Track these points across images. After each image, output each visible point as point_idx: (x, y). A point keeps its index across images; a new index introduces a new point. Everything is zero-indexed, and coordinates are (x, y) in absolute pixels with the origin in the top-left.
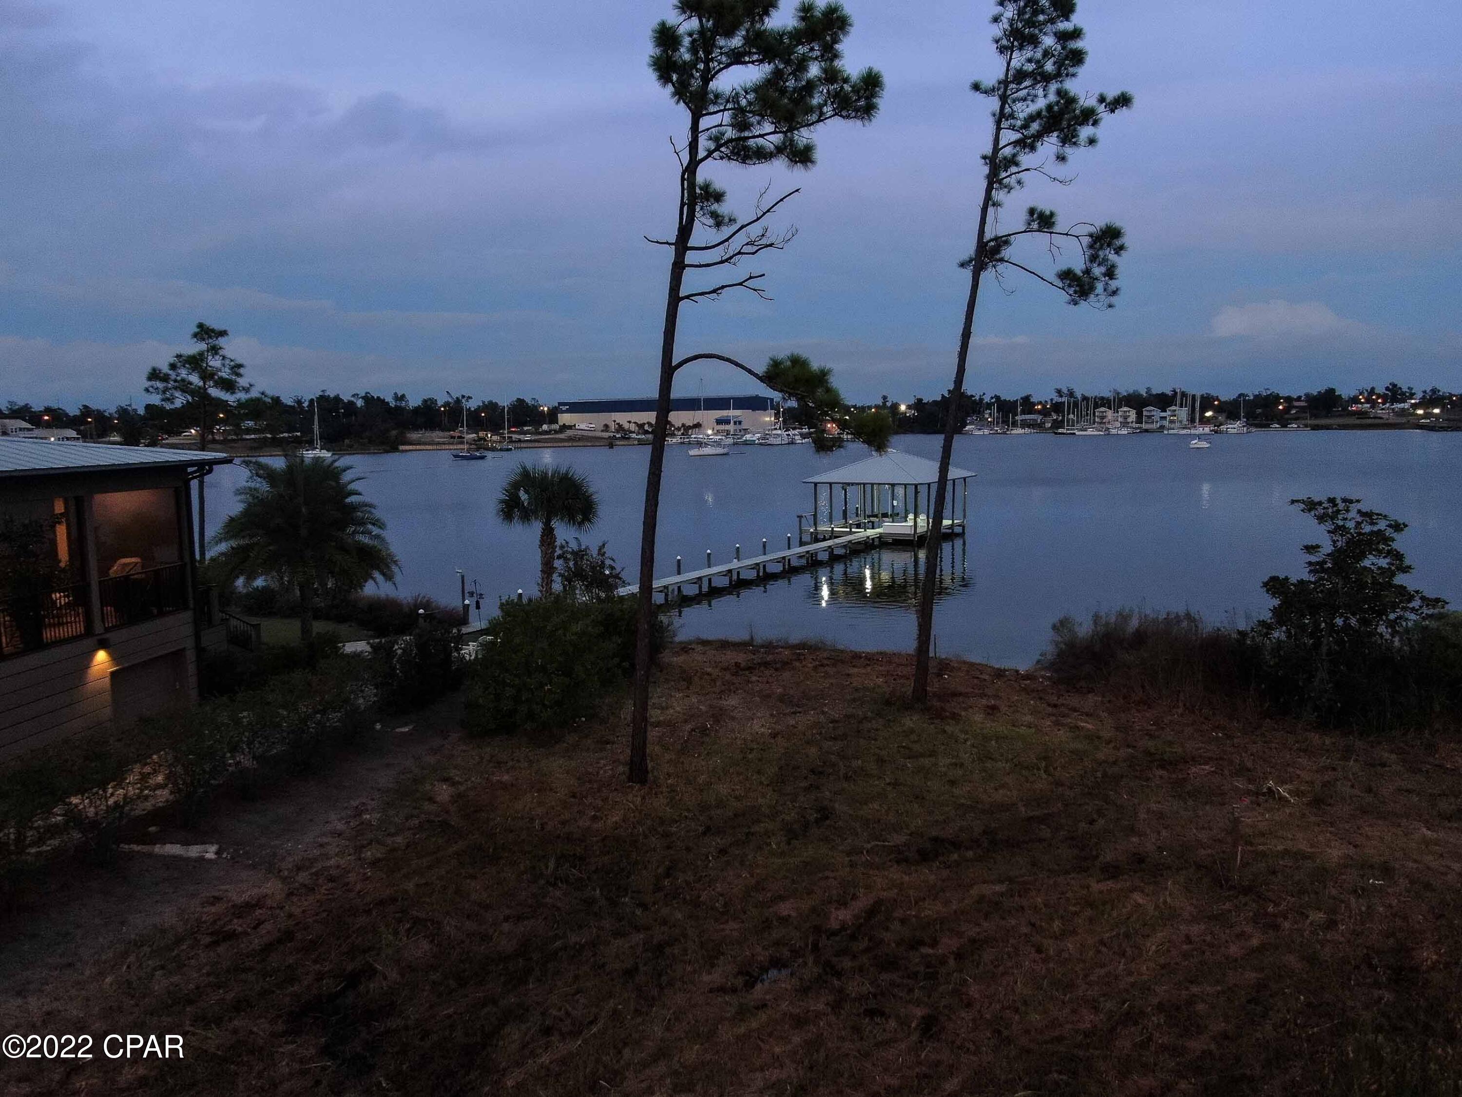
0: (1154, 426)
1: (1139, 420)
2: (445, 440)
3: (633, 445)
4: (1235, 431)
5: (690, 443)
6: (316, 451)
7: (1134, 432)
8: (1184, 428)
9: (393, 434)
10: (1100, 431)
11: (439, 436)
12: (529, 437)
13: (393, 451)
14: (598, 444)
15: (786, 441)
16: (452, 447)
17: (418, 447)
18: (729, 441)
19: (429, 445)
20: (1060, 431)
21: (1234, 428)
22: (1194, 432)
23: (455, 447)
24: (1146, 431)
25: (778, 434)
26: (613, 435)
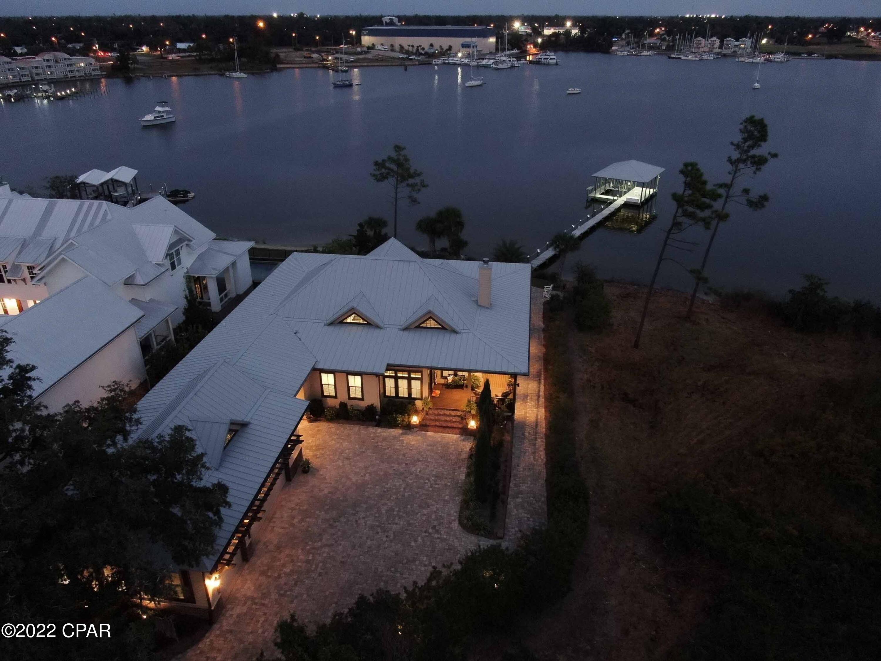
0: (729, 51)
1: (721, 47)
2: (302, 59)
3: (416, 65)
4: (779, 60)
5: (449, 64)
6: (238, 74)
7: (717, 58)
8: (749, 56)
9: (273, 55)
10: (697, 57)
11: (297, 56)
12: (352, 58)
13: (274, 69)
14: (394, 64)
15: (509, 66)
16: (308, 65)
17: (288, 66)
18: (474, 63)
19: (294, 64)
20: (672, 56)
21: (779, 57)
22: (754, 61)
23: (310, 65)
24: (725, 55)
25: (504, 60)
26: (401, 55)
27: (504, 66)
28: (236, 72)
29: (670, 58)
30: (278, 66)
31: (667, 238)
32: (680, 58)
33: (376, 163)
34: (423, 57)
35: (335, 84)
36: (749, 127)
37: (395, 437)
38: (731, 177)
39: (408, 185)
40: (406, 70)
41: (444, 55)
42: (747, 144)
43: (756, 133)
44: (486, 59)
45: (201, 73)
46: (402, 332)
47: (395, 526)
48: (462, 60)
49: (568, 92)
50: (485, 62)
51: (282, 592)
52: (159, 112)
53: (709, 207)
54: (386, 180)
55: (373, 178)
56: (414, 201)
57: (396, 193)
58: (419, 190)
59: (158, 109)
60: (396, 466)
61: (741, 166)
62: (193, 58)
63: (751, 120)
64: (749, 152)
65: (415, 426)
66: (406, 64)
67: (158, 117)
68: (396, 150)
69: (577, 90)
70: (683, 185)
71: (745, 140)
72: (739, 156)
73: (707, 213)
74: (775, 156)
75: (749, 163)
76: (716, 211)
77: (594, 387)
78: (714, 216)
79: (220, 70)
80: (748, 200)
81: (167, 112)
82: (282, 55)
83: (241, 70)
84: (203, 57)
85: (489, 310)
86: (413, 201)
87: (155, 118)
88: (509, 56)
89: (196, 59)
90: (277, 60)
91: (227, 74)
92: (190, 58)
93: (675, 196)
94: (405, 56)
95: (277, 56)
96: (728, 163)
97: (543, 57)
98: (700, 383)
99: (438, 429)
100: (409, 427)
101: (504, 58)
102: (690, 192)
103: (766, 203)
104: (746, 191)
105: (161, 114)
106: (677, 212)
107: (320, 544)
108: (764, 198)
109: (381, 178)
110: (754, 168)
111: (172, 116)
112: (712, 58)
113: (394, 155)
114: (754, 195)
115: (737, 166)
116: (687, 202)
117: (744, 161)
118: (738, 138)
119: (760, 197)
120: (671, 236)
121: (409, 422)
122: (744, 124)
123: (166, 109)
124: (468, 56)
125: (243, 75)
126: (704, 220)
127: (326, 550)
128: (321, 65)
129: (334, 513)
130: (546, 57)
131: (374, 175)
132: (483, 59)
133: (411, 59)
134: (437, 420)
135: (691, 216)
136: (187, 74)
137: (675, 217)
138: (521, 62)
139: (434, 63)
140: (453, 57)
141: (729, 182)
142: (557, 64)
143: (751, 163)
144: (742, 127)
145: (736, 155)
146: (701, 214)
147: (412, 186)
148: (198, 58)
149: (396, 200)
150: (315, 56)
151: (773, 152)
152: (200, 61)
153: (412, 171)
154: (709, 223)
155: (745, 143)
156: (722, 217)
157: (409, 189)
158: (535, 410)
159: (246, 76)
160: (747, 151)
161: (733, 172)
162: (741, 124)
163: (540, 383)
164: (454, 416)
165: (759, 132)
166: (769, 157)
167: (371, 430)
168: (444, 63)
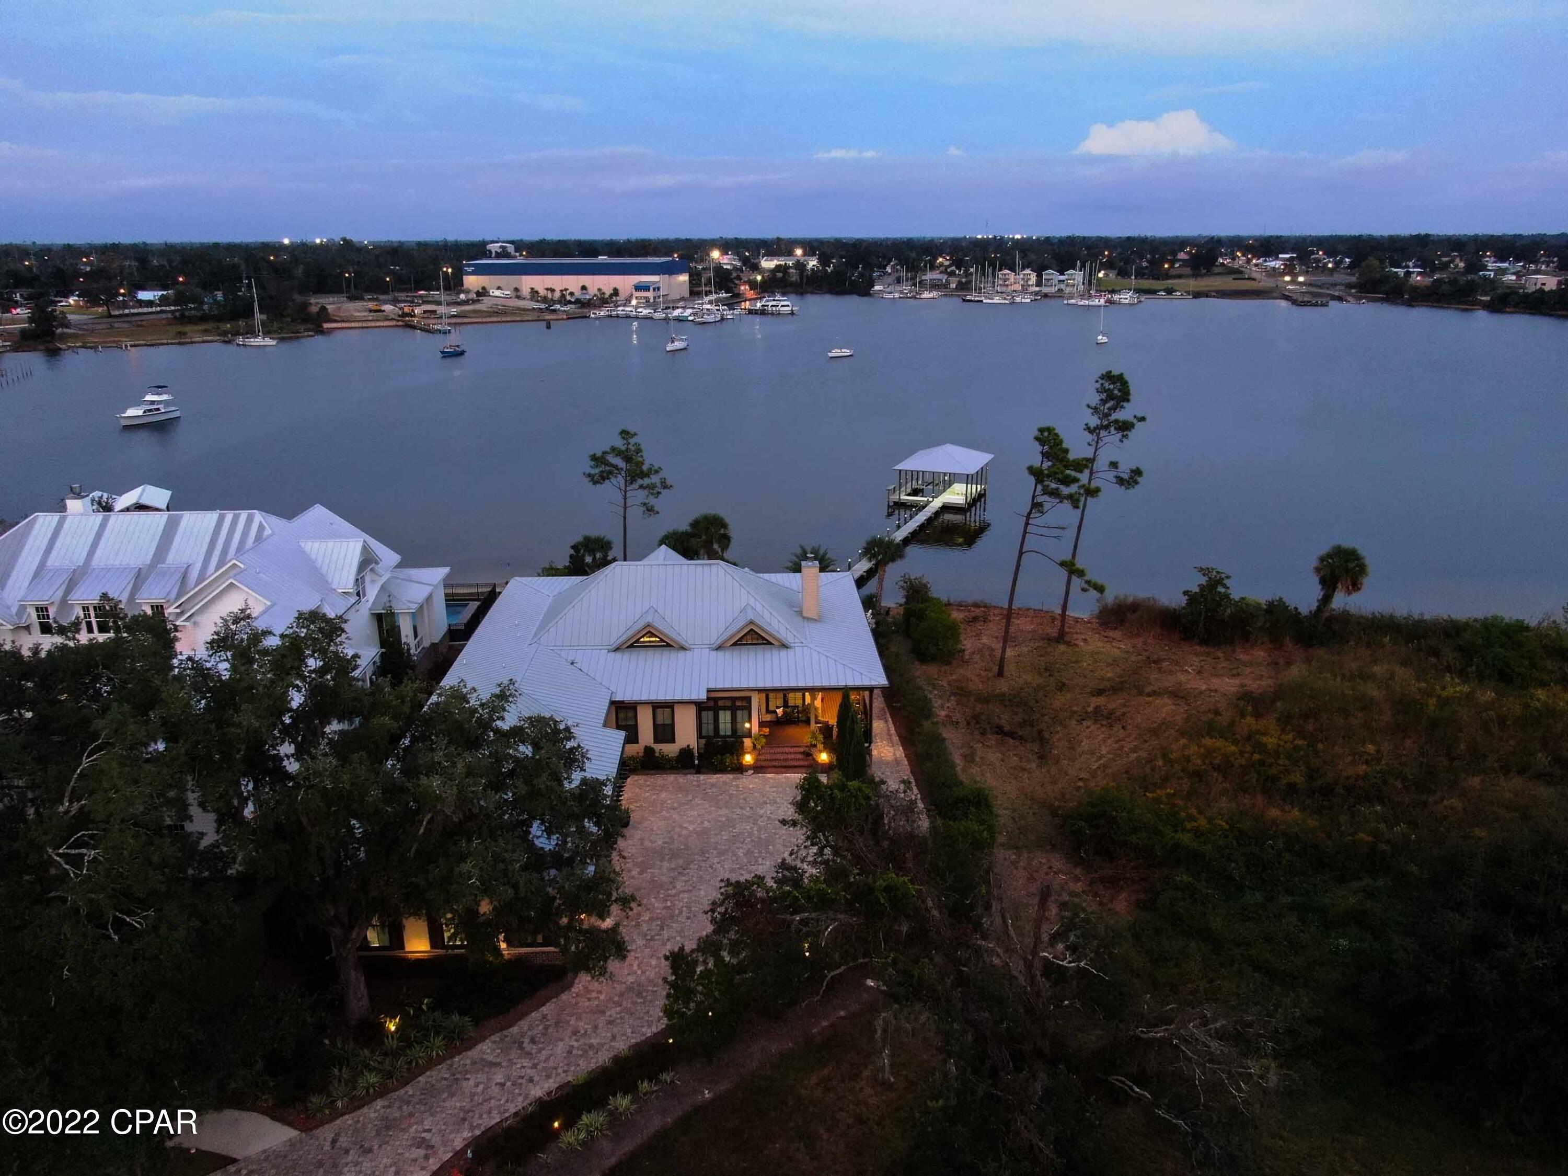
0: (1053, 290)
1: (1039, 284)
2: (365, 314)
3: (563, 319)
4: (1127, 301)
5: (618, 316)
6: (258, 341)
7: (1036, 300)
8: (1082, 297)
9: (314, 309)
10: (1005, 299)
11: (356, 309)
12: (454, 310)
13: (321, 331)
14: (526, 318)
15: (718, 318)
16: (378, 324)
17: (344, 325)
18: (659, 315)
19: (354, 321)
20: (968, 298)
21: (1126, 297)
22: (1091, 303)
23: (381, 324)
24: (1046, 296)
25: (708, 310)
26: (536, 305)
27: (710, 319)
28: (257, 336)
29: (964, 300)
30: (326, 326)
31: (1027, 524)
32: (981, 301)
33: (594, 458)
34: (573, 306)
35: (443, 352)
36: (1107, 385)
37: (725, 783)
38: (1092, 449)
39: (641, 487)
40: (549, 327)
41: (607, 303)
42: (1108, 405)
43: (1116, 392)
44: (678, 308)
45: (187, 340)
46: (715, 653)
47: (761, 867)
48: (639, 310)
49: (830, 355)
50: (677, 313)
51: (649, 937)
52: (153, 402)
53: (1075, 480)
54: (607, 481)
55: (589, 479)
56: (650, 510)
57: (625, 499)
58: (659, 493)
59: (149, 397)
60: (739, 811)
61: (1103, 433)
62: (170, 315)
63: (1108, 376)
64: (1110, 415)
65: (749, 767)
66: (547, 317)
67: (150, 410)
68: (624, 438)
69: (846, 352)
70: (1041, 455)
71: (1103, 402)
72: (1099, 422)
73: (1073, 488)
74: (1142, 419)
75: (1112, 428)
76: (1084, 486)
77: (957, 723)
78: (1082, 491)
79: (225, 333)
80: (1117, 477)
81: (166, 403)
82: (330, 308)
83: (267, 333)
84: (187, 314)
85: (818, 625)
86: (648, 510)
87: (145, 412)
88: (717, 302)
89: (175, 318)
90: (323, 315)
91: (240, 340)
92: (164, 316)
93: (1031, 470)
94: (543, 306)
95: (323, 309)
96: (1086, 433)
97: (771, 304)
98: (1090, 709)
99: (779, 770)
100: (740, 769)
101: (709, 307)
102: (1050, 463)
103: (1139, 479)
104: (1114, 465)
105: (155, 407)
106: (1035, 490)
107: (674, 891)
108: (1137, 472)
109: (599, 479)
110: (1119, 435)
111: (173, 408)
112: (1029, 300)
113: (619, 443)
114: (1124, 470)
115: (1098, 435)
116: (1048, 476)
117: (1106, 427)
118: (1095, 399)
119: (1132, 471)
120: (1031, 521)
121: (741, 764)
122: (1101, 381)
123: (165, 397)
124: (648, 303)
125: (269, 342)
126: (1070, 497)
127: (686, 895)
128: (400, 323)
129: (681, 862)
130: (774, 303)
131: (589, 475)
132: (674, 308)
133: (554, 311)
134: (775, 760)
135: (1055, 494)
136: (165, 341)
137: (1034, 497)
138: (736, 312)
139: (592, 316)
140: (625, 305)
141: (1092, 456)
142: (792, 313)
143: (1115, 429)
144: (1098, 385)
145: (1094, 421)
146: (1065, 490)
147: (651, 487)
148: (177, 314)
149: (625, 508)
150: (388, 308)
151: (1139, 415)
152: (182, 319)
153: (645, 468)
154: (1078, 500)
155: (1104, 405)
156: (1093, 492)
157: (645, 493)
158: (891, 749)
159: (274, 343)
160: (1107, 415)
161: (1094, 443)
162: (1097, 382)
163: (886, 722)
164: (796, 753)
165: (1120, 390)
166: (1135, 421)
167: (690, 777)
168: (611, 316)
